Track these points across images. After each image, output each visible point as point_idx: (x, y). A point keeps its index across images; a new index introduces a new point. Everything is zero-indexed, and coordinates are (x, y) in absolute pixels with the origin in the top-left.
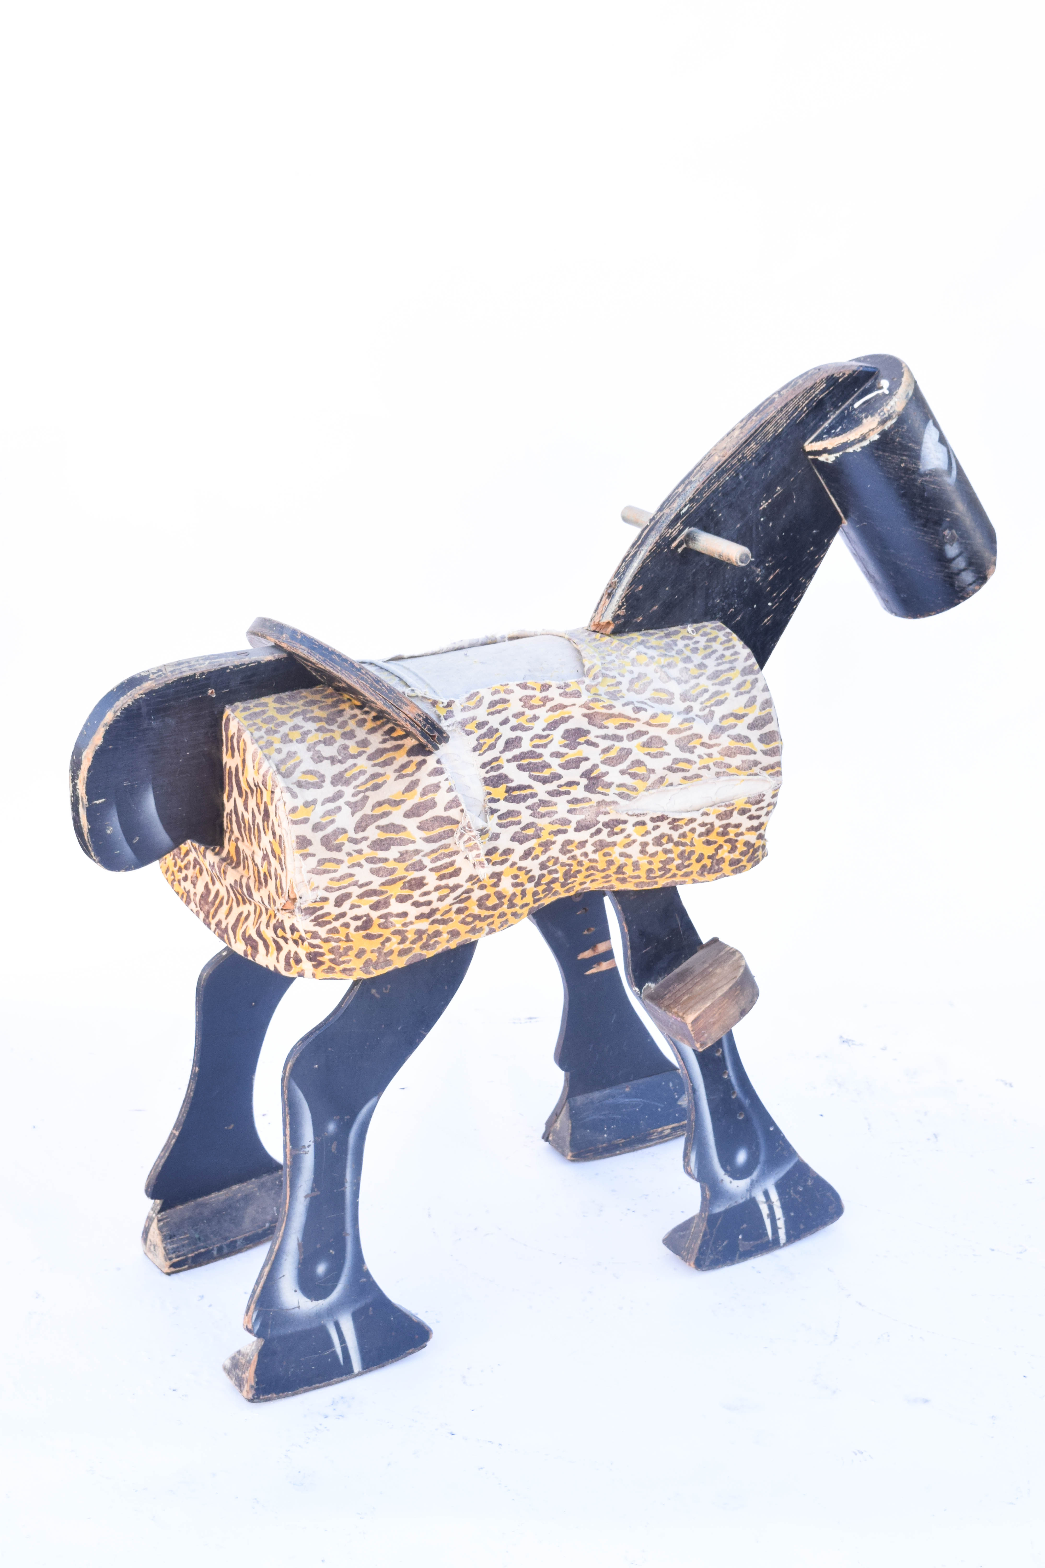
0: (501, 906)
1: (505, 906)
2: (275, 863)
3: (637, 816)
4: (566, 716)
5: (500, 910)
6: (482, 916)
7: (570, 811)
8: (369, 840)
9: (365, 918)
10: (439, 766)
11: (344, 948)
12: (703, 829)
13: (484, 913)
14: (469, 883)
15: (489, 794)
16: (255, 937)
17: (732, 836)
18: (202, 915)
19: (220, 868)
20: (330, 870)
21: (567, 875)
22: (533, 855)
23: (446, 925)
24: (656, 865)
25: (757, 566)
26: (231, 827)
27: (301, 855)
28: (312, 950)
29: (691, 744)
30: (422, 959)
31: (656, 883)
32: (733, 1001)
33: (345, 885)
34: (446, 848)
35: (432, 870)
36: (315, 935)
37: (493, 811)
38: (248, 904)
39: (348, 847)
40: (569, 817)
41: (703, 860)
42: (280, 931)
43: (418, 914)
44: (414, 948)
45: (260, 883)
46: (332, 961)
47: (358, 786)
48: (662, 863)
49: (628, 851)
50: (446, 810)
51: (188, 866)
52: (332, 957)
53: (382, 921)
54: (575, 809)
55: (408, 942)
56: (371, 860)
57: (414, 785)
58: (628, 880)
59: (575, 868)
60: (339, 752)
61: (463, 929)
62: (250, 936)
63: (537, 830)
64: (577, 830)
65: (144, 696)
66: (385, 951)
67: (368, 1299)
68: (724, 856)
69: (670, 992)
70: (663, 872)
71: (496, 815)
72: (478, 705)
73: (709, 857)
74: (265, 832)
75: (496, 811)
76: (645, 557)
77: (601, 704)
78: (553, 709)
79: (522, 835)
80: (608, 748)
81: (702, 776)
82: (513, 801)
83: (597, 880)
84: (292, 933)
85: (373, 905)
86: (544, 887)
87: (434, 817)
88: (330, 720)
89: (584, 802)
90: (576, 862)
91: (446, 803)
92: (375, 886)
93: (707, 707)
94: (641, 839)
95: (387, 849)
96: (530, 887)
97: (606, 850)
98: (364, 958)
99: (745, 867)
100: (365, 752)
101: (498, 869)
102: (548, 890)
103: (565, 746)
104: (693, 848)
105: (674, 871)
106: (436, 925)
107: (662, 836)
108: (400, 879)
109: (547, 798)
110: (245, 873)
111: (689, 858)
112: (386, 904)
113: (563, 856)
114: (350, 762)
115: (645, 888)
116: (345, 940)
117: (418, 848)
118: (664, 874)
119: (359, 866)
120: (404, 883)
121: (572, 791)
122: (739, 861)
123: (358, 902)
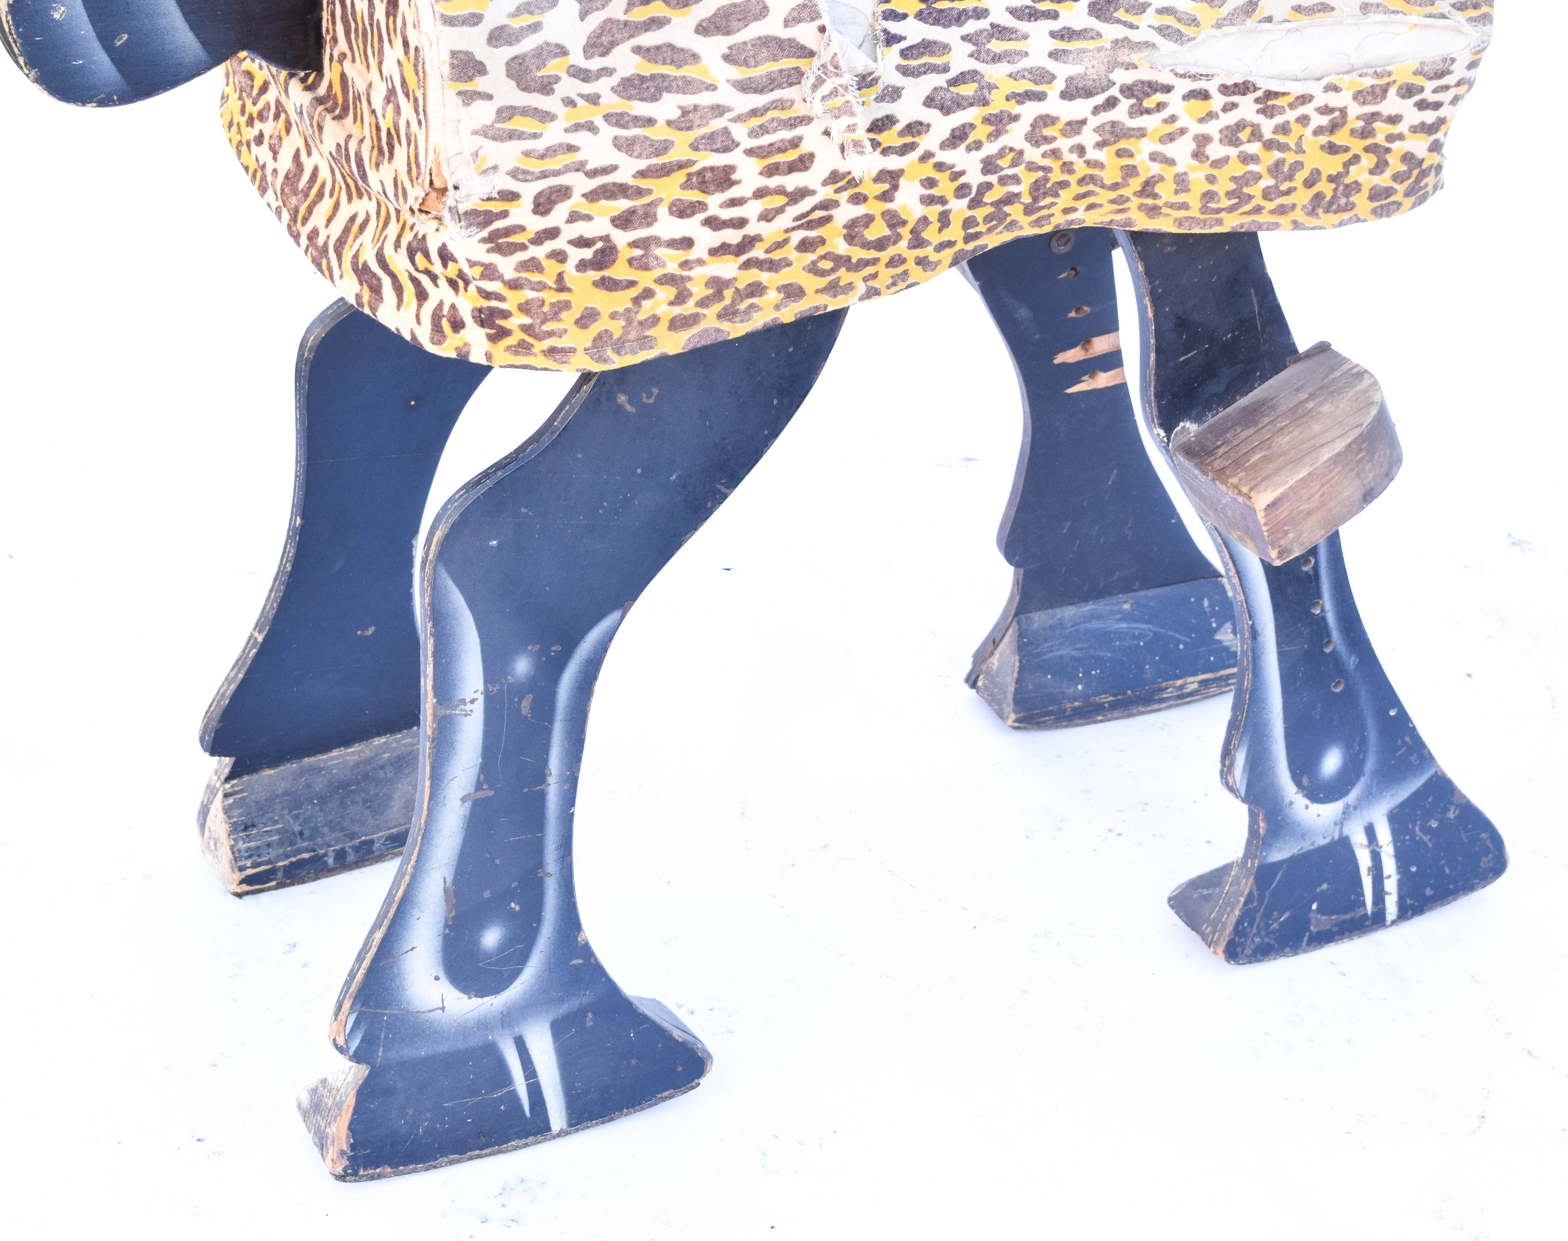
0: (895, 243)
1: (903, 244)
2: (406, 108)
3: (1194, 77)
5: (891, 251)
6: (854, 260)
7: (1054, 55)
8: (614, 76)
9: (600, 245)
11: (552, 305)
12: (1324, 120)
13: (858, 254)
14: (830, 189)
15: (886, 1)
16: (376, 268)
17: (1380, 139)
19: (311, 117)
20: (523, 133)
21: (1038, 190)
22: (970, 140)
23: (776, 271)
24: (1223, 186)
26: (334, 31)
27: (459, 93)
28: (485, 303)
30: (721, 339)
31: (1220, 222)
32: (1352, 470)
33: (557, 168)
34: (783, 109)
35: (750, 152)
36: (489, 272)
37: (891, 39)
38: (365, 199)
39: (568, 86)
40: (1052, 66)
41: (1318, 184)
42: (419, 258)
43: (716, 244)
44: (705, 315)
45: (381, 152)
46: (525, 329)
48: (1236, 183)
49: (1169, 150)
50: (786, 23)
51: (265, 114)
52: (527, 320)
53: (638, 252)
54: (1064, 51)
55: (691, 303)
56: (617, 120)
58: (1164, 210)
59: (1056, 176)
61: (810, 283)
62: (367, 267)
63: (981, 88)
64: (1066, 95)
66: (641, 317)
67: (585, 998)
68: (1360, 179)
69: (1226, 442)
70: (1237, 200)
71: (897, 48)
73: (1331, 179)
74: (390, 42)
75: (899, 39)
79: (949, 95)
81: (1333, 9)
82: (936, 22)
83: (1101, 206)
84: (445, 265)
85: (619, 217)
86: (989, 210)
87: (760, 38)
89: (1085, 38)
90: (1060, 163)
92: (624, 175)
94: (1197, 129)
95: (654, 98)
96: (959, 207)
97: (1123, 144)
98: (595, 329)
99: (1399, 204)
101: (893, 162)
102: (997, 217)
104: (1300, 158)
105: (1258, 200)
106: (755, 271)
107: (1240, 126)
108: (681, 166)
109: (1009, 21)
110: (356, 132)
111: (1290, 177)
112: (648, 217)
113: (1034, 149)
115: (1197, 230)
116: (554, 286)
117: (721, 102)
118: (1236, 204)
119: (589, 130)
120: (689, 175)
121: (1062, 12)
122: (1388, 192)
123: (585, 207)
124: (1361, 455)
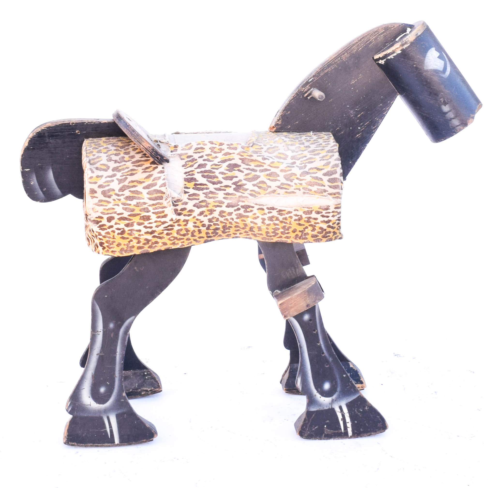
0: (187, 235)
1: (190, 235)
3: (260, 205)
4: (231, 158)
5: (187, 237)
6: (178, 238)
7: (224, 198)
8: (125, 196)
9: (122, 230)
10: (163, 170)
11: (112, 241)
12: (296, 218)
13: (179, 237)
14: (172, 222)
15: (185, 185)
17: (312, 223)
20: (104, 205)
21: (224, 228)
22: (204, 214)
23: (161, 239)
24: (271, 230)
25: (351, 110)
27: (91, 196)
29: (292, 178)
30: (148, 252)
31: (272, 239)
32: (303, 299)
33: (111, 212)
34: (160, 204)
35: (153, 213)
36: (100, 234)
37: (186, 192)
39: (114, 197)
40: (224, 200)
41: (296, 232)
43: (146, 232)
44: (145, 247)
47: (124, 173)
48: (274, 230)
49: (255, 221)
50: (160, 187)
52: (107, 245)
53: (130, 232)
54: (227, 198)
55: (141, 244)
56: (124, 204)
57: (150, 176)
58: (257, 235)
59: (228, 225)
60: (120, 159)
61: (169, 242)
63: (207, 204)
64: (228, 206)
66: (130, 245)
68: (309, 232)
71: (187, 194)
72: (189, 149)
75: (188, 193)
76: (291, 99)
77: (246, 154)
78: (226, 154)
79: (199, 205)
80: (248, 173)
81: (295, 193)
82: (197, 190)
83: (242, 233)
85: (126, 224)
86: (212, 231)
88: (122, 147)
89: (232, 195)
90: (229, 222)
91: (161, 184)
92: (125, 216)
93: (304, 163)
94: (261, 217)
95: (132, 200)
96: (203, 229)
97: (243, 219)
98: (121, 247)
99: (321, 239)
100: (131, 160)
101: (187, 218)
102: (215, 233)
103: (227, 170)
104: (290, 226)
105: (280, 235)
106: (156, 239)
107: (273, 217)
108: (138, 215)
109: (214, 191)
111: (288, 230)
112: (132, 225)
113: (221, 218)
114: (124, 163)
115: (267, 241)
116: (112, 238)
117: (145, 202)
118: (275, 235)
119: (118, 205)
120: (140, 217)
121: (227, 190)
122: (316, 236)
123: (118, 222)
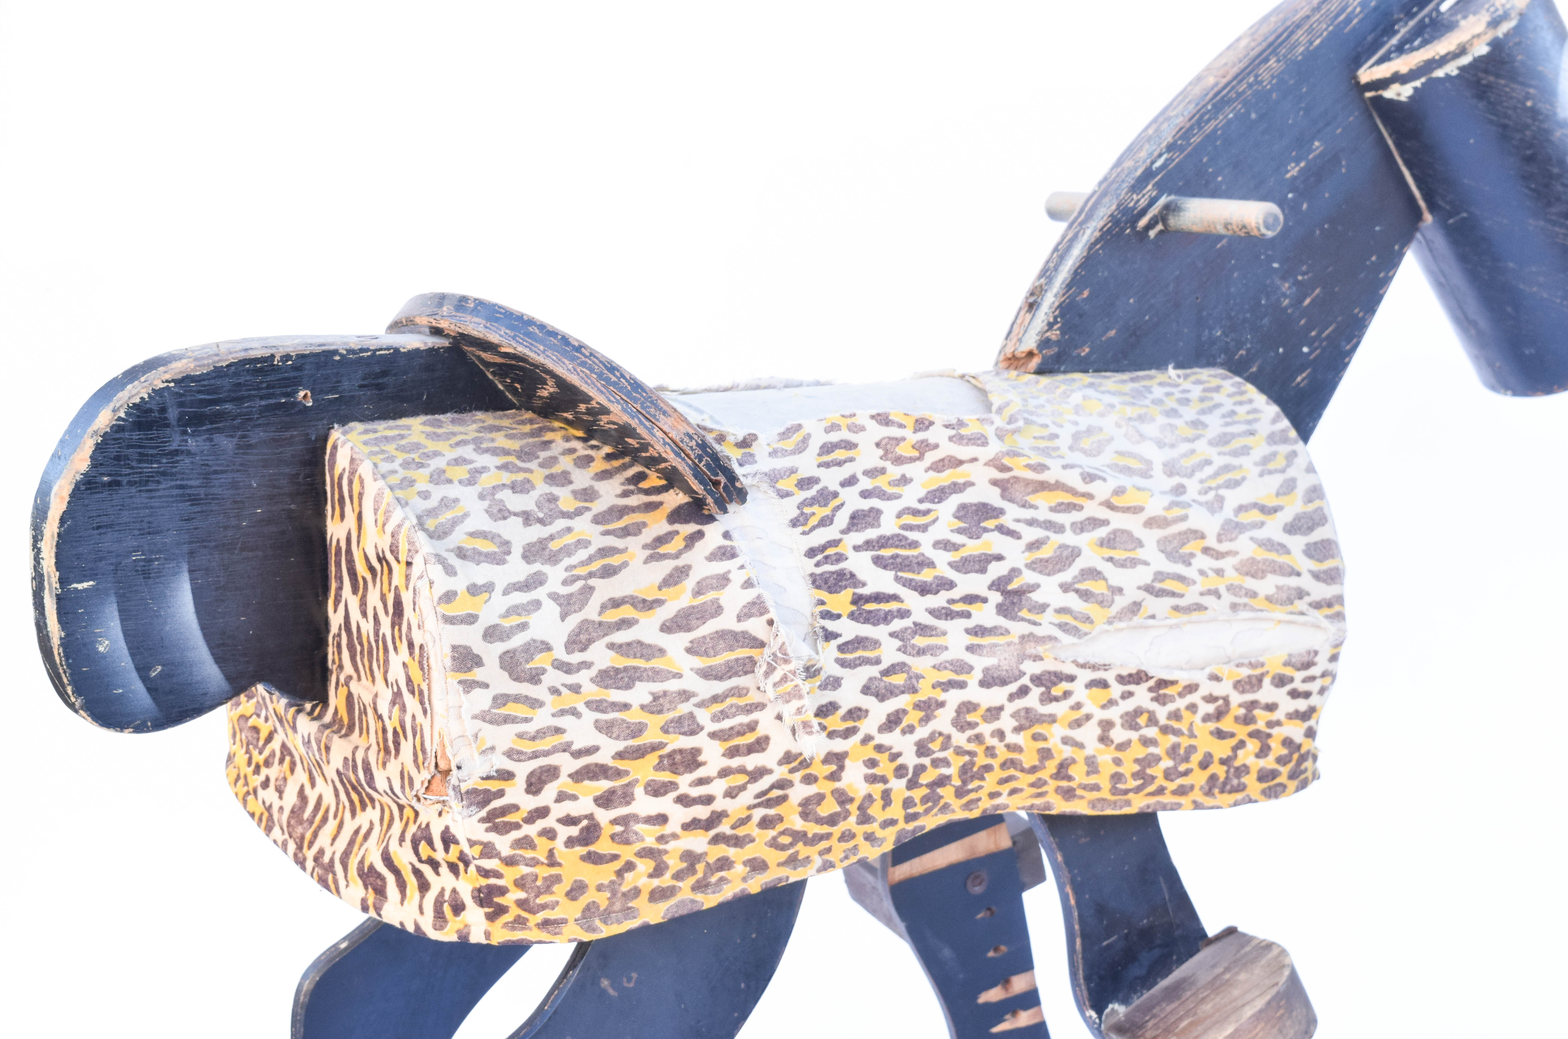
0: (845, 818)
1: (852, 819)
2: (412, 703)
3: (1094, 667)
4: (961, 481)
5: (842, 826)
6: (810, 835)
7: (970, 649)
8: (592, 668)
9: (585, 823)
10: (727, 543)
11: (545, 879)
12: (1210, 708)
13: (813, 829)
14: (785, 769)
15: (822, 603)
16: (381, 868)
17: (1261, 725)
18: (292, 846)
19: (318, 742)
20: (516, 717)
21: (966, 773)
22: (904, 724)
23: (742, 847)
24: (1129, 768)
25: (1284, 278)
26: (340, 659)
27: (460, 682)
28: (484, 882)
29: (1186, 550)
30: (697, 909)
31: (1128, 803)
32: (1273, 1027)
33: (546, 748)
34: (740, 696)
35: (713, 735)
36: (488, 851)
37: (829, 636)
38: (369, 808)
39: (553, 678)
40: (969, 658)
41: (1212, 766)
42: (423, 847)
43: (688, 820)
44: (680, 887)
45: (387, 751)
46: (522, 904)
47: (575, 567)
48: (1139, 764)
49: (1077, 734)
50: (739, 619)
51: (271, 760)
52: (522, 895)
53: (619, 829)
54: (979, 646)
55: (668, 875)
56: (596, 706)
57: (680, 574)
58: (1079, 792)
59: (981, 760)
60: (539, 505)
61: (773, 857)
62: (371, 867)
63: (910, 678)
64: (985, 682)
65: (172, 384)
66: (624, 888)
68: (1248, 762)
69: (1154, 1016)
70: (1141, 781)
71: (834, 643)
72: (802, 447)
73: (1223, 762)
74: (395, 649)
75: (835, 636)
76: (1093, 240)
77: (1024, 461)
78: (938, 466)
79: (882, 684)
80: (1037, 541)
81: (1206, 608)
82: (866, 621)
83: (1021, 790)
84: (447, 850)
85: (601, 796)
86: (924, 791)
87: (717, 632)
88: (525, 455)
89: (995, 635)
90: (983, 748)
91: (740, 606)
92: (604, 757)
93: (1210, 488)
94: (1100, 715)
95: (628, 687)
96: (898, 785)
97: (1037, 729)
98: (584, 900)
99: (1284, 787)
100: (588, 509)
101: (839, 745)
102: (932, 799)
103: (960, 531)
104: (1193, 742)
105: (1160, 781)
106: (723, 846)
107: (1138, 712)
108: (654, 748)
109: (928, 620)
110: (362, 743)
111: (1187, 759)
112: (627, 797)
113: (960, 734)
114: (561, 524)
115: (1109, 812)
116: (546, 861)
117: (687, 688)
118: (1142, 784)
119: (573, 714)
120: (661, 757)
121: (973, 612)
122: (1274, 774)
123: (571, 788)
124: (1281, 1012)
